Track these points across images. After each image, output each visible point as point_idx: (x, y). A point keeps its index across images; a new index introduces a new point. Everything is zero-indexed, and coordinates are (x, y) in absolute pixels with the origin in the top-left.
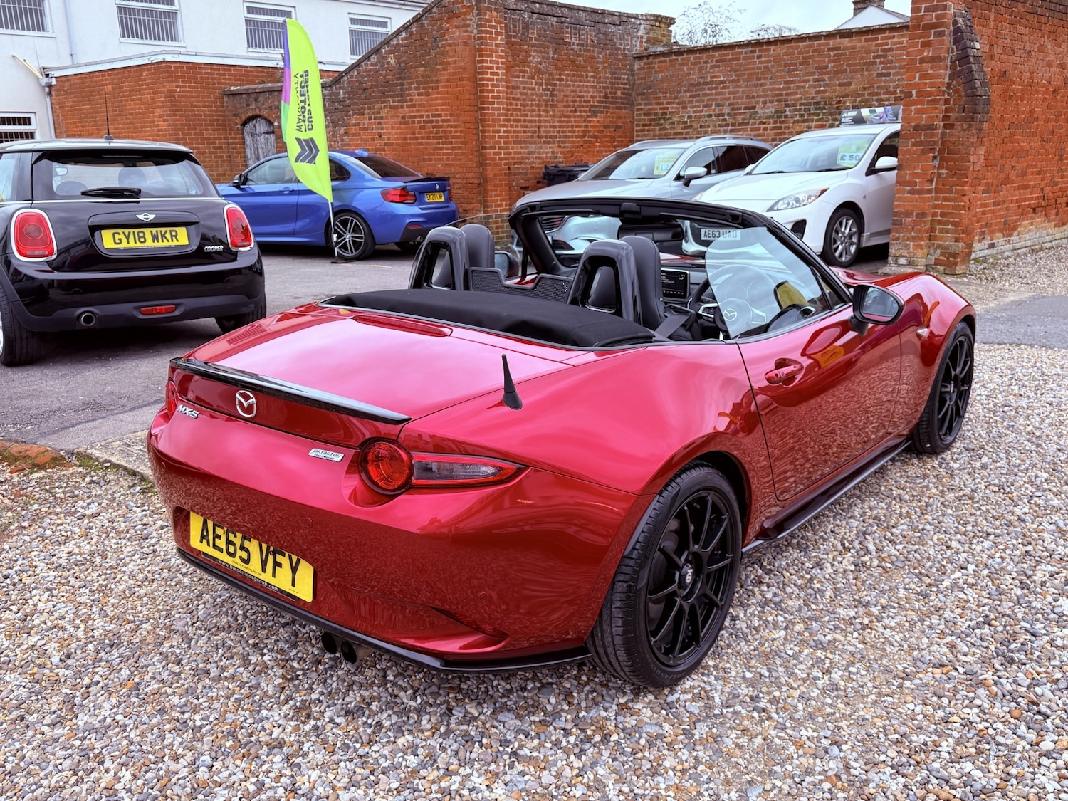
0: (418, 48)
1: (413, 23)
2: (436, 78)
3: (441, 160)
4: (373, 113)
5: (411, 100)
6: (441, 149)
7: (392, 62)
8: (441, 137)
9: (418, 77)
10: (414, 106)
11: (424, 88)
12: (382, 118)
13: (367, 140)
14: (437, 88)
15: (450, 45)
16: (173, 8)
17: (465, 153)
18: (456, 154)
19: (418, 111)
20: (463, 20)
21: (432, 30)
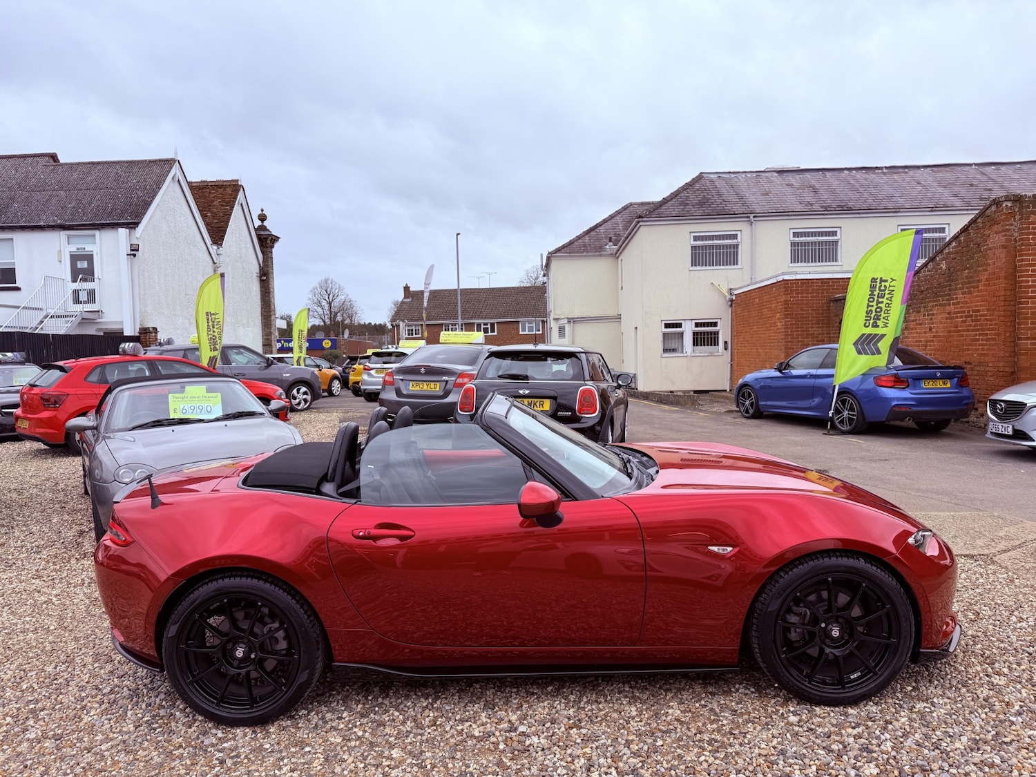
0: (965, 254)
1: (961, 233)
2: (977, 279)
3: (978, 350)
4: (927, 310)
5: (956, 298)
6: (978, 340)
7: (944, 267)
8: (978, 330)
9: (963, 278)
10: (958, 303)
11: (967, 288)
12: (933, 315)
13: (920, 333)
14: (978, 287)
15: (990, 249)
16: (836, 238)
17: (997, 344)
18: (990, 345)
19: (961, 307)
20: (1002, 226)
21: (977, 237)
